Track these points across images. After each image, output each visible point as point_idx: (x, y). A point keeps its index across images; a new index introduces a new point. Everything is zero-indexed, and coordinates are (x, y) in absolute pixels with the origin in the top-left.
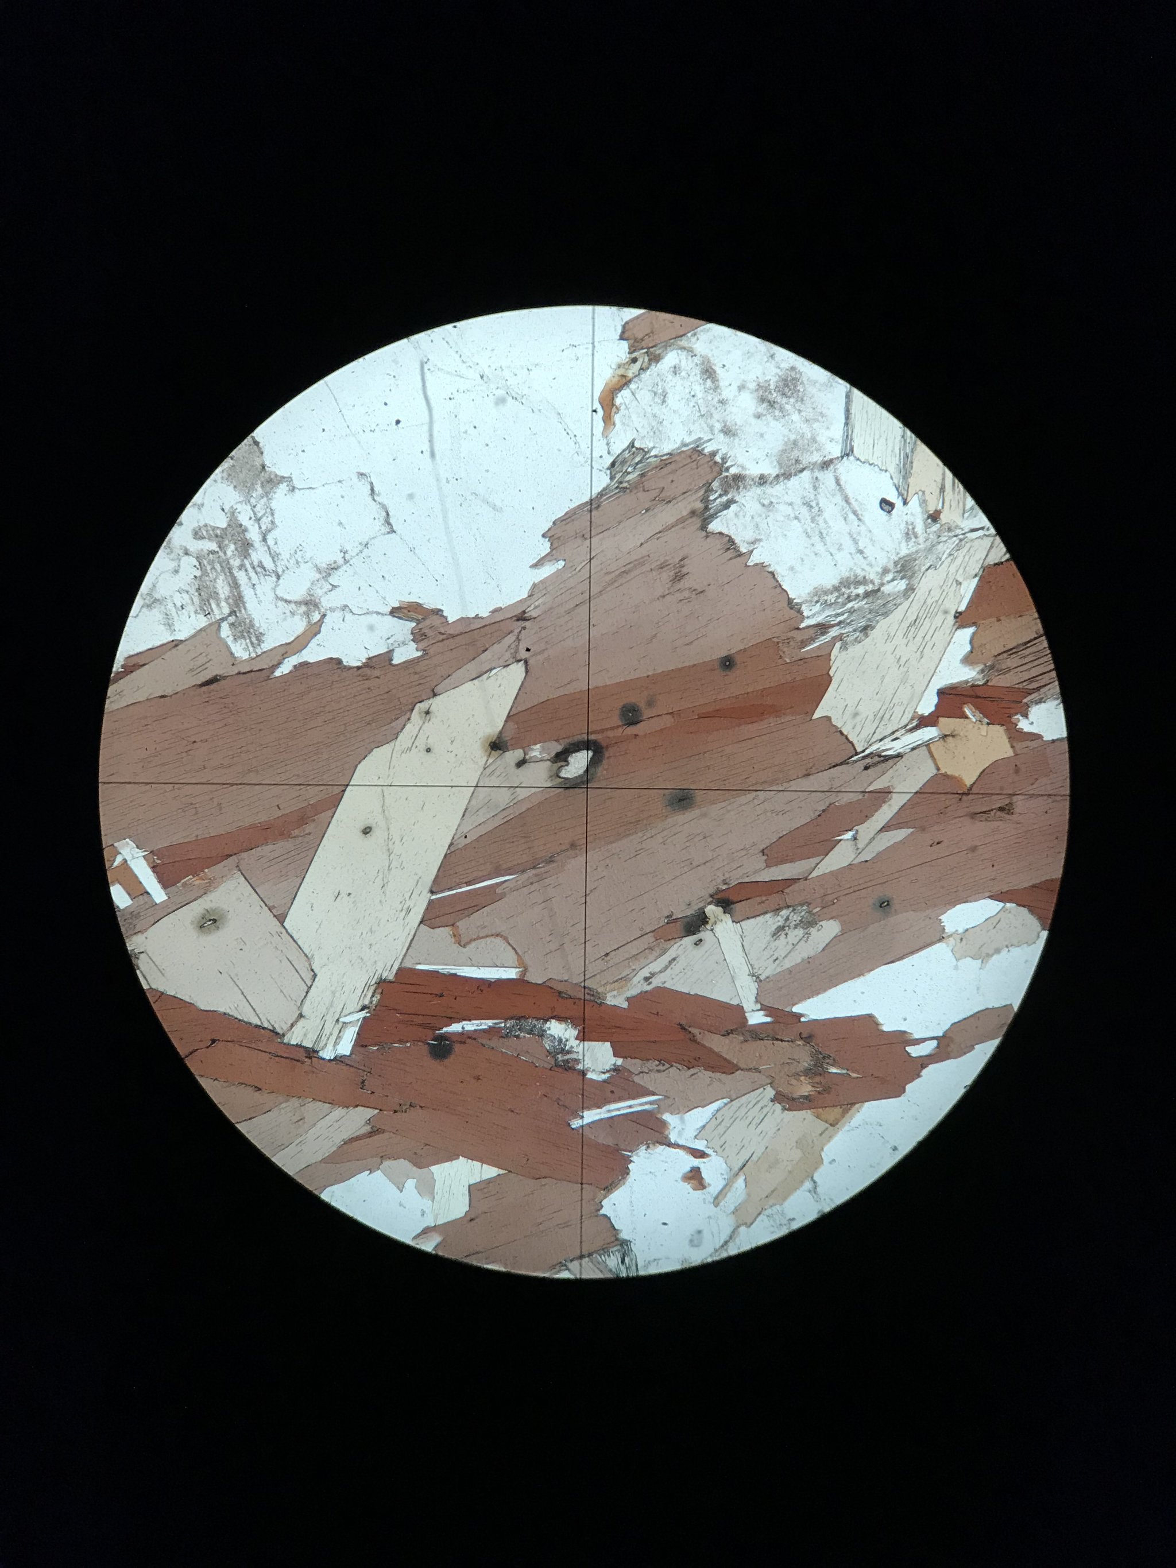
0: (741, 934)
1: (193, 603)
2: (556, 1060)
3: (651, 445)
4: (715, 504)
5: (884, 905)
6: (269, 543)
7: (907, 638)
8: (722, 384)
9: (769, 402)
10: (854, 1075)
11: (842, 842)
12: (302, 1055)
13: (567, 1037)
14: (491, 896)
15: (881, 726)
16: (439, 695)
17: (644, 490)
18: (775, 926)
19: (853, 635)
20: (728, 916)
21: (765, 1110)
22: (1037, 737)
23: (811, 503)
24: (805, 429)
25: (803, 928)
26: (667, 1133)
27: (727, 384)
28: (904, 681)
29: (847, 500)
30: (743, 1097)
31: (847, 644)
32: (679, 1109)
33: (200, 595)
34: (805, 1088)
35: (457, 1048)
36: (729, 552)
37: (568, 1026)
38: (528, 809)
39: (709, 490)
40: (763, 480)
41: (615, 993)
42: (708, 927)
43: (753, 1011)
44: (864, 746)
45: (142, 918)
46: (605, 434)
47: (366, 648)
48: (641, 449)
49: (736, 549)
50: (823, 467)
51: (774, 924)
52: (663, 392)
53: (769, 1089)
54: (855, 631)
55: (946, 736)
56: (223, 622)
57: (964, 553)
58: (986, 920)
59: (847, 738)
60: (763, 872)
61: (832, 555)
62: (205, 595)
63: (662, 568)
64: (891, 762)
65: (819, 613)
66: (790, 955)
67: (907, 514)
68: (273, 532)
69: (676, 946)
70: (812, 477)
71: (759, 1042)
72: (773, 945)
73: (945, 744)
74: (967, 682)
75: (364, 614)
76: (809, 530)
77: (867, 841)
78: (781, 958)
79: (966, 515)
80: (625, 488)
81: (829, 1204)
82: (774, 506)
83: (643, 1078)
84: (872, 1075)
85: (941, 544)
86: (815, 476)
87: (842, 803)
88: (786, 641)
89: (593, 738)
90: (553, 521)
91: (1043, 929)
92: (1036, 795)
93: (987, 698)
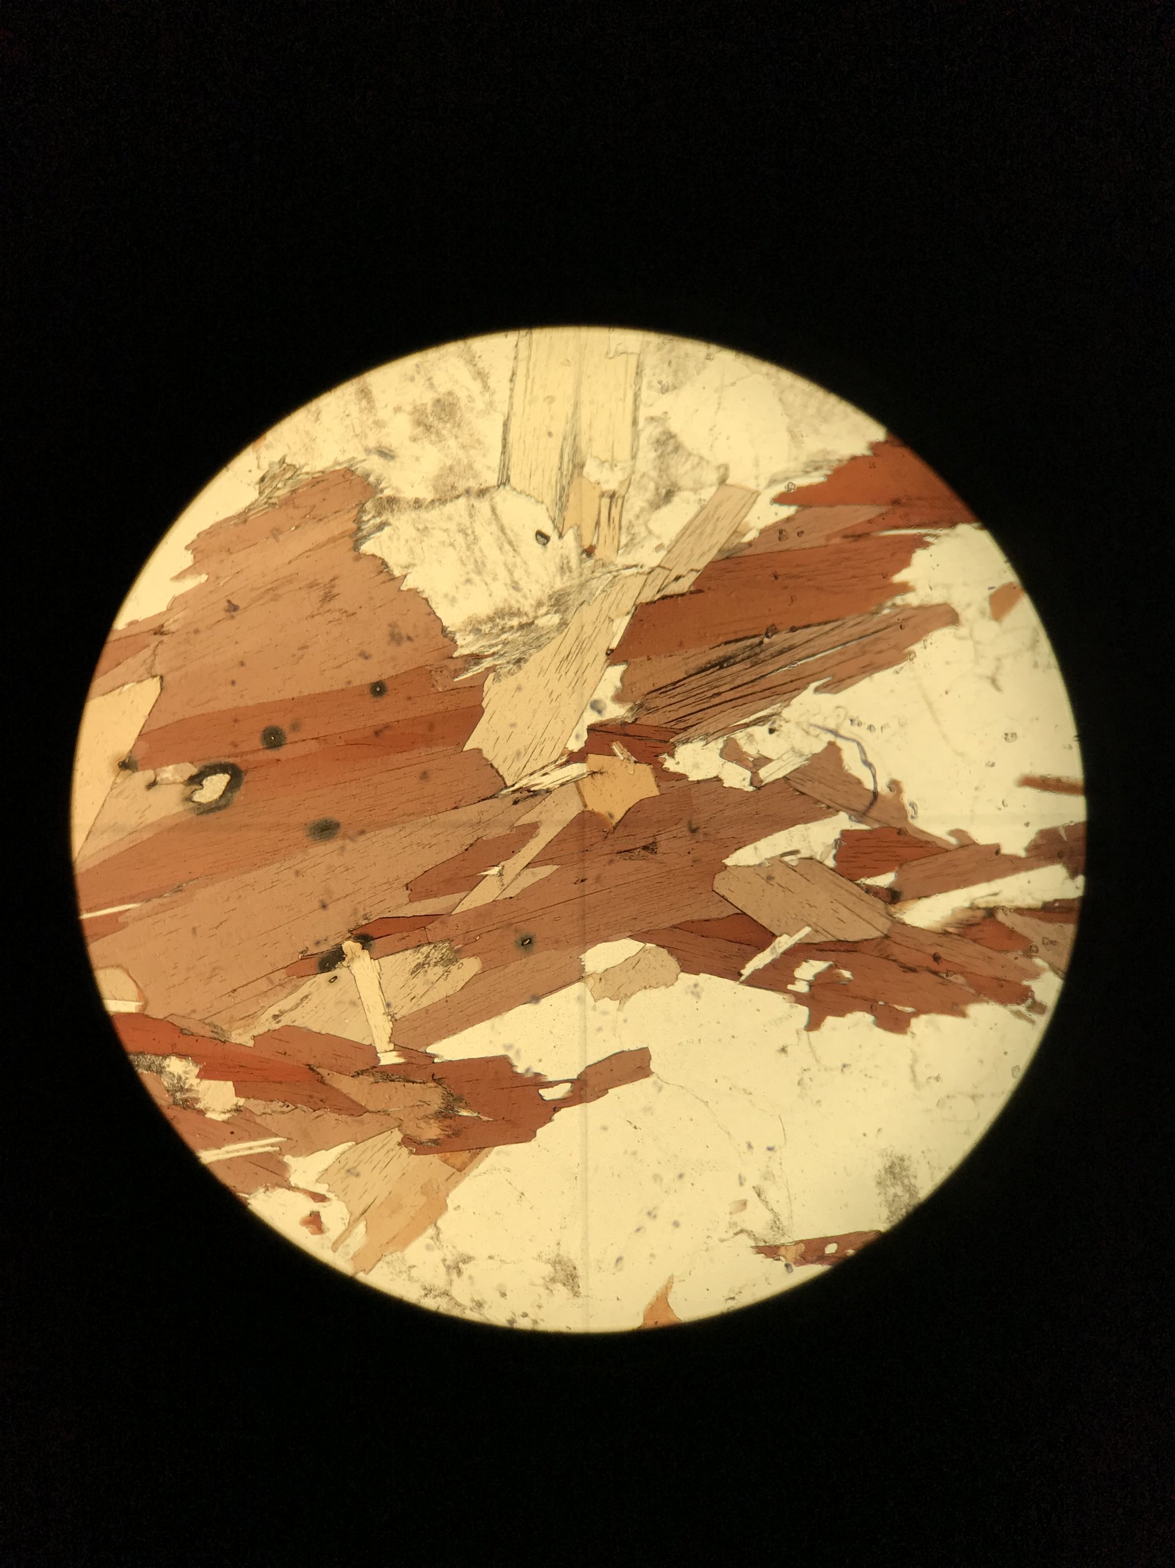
0: (379, 971)
2: (176, 1098)
3: (302, 462)
4: (368, 525)
5: (527, 943)
7: (559, 672)
8: (378, 403)
9: (426, 426)
10: (484, 1118)
11: (487, 878)
13: (188, 1075)
14: (113, 924)
15: (531, 760)
17: (294, 507)
18: (415, 964)
19: (506, 667)
20: (366, 952)
21: (391, 1154)
22: (683, 777)
23: (467, 531)
25: (442, 965)
26: (287, 1176)
27: (384, 404)
28: (555, 716)
29: (502, 529)
30: (370, 1140)
31: (500, 676)
32: (301, 1152)
34: (433, 1131)
36: (382, 575)
37: (189, 1063)
39: (362, 510)
40: (418, 504)
41: (241, 1031)
42: (345, 963)
43: (385, 1050)
44: (513, 780)
48: (291, 465)
49: (390, 573)
50: (479, 496)
51: (415, 960)
52: (317, 409)
53: (396, 1131)
54: (508, 662)
55: (594, 773)
57: (616, 592)
58: (626, 960)
59: (498, 772)
60: (405, 907)
61: (486, 584)
63: (311, 587)
64: (539, 798)
65: (473, 643)
66: (428, 993)
67: (562, 547)
69: (311, 981)
70: (468, 505)
71: (390, 1083)
72: (411, 983)
73: (593, 781)
74: (615, 720)
76: (464, 559)
77: (513, 876)
78: (418, 997)
79: (620, 552)
80: (276, 504)
81: (451, 1252)
82: (429, 531)
83: (266, 1119)
84: (503, 1118)
85: (595, 580)
86: (471, 504)
87: (490, 837)
88: (439, 670)
89: (231, 760)
90: (198, 532)
91: (682, 971)
92: (680, 835)
93: (636, 736)
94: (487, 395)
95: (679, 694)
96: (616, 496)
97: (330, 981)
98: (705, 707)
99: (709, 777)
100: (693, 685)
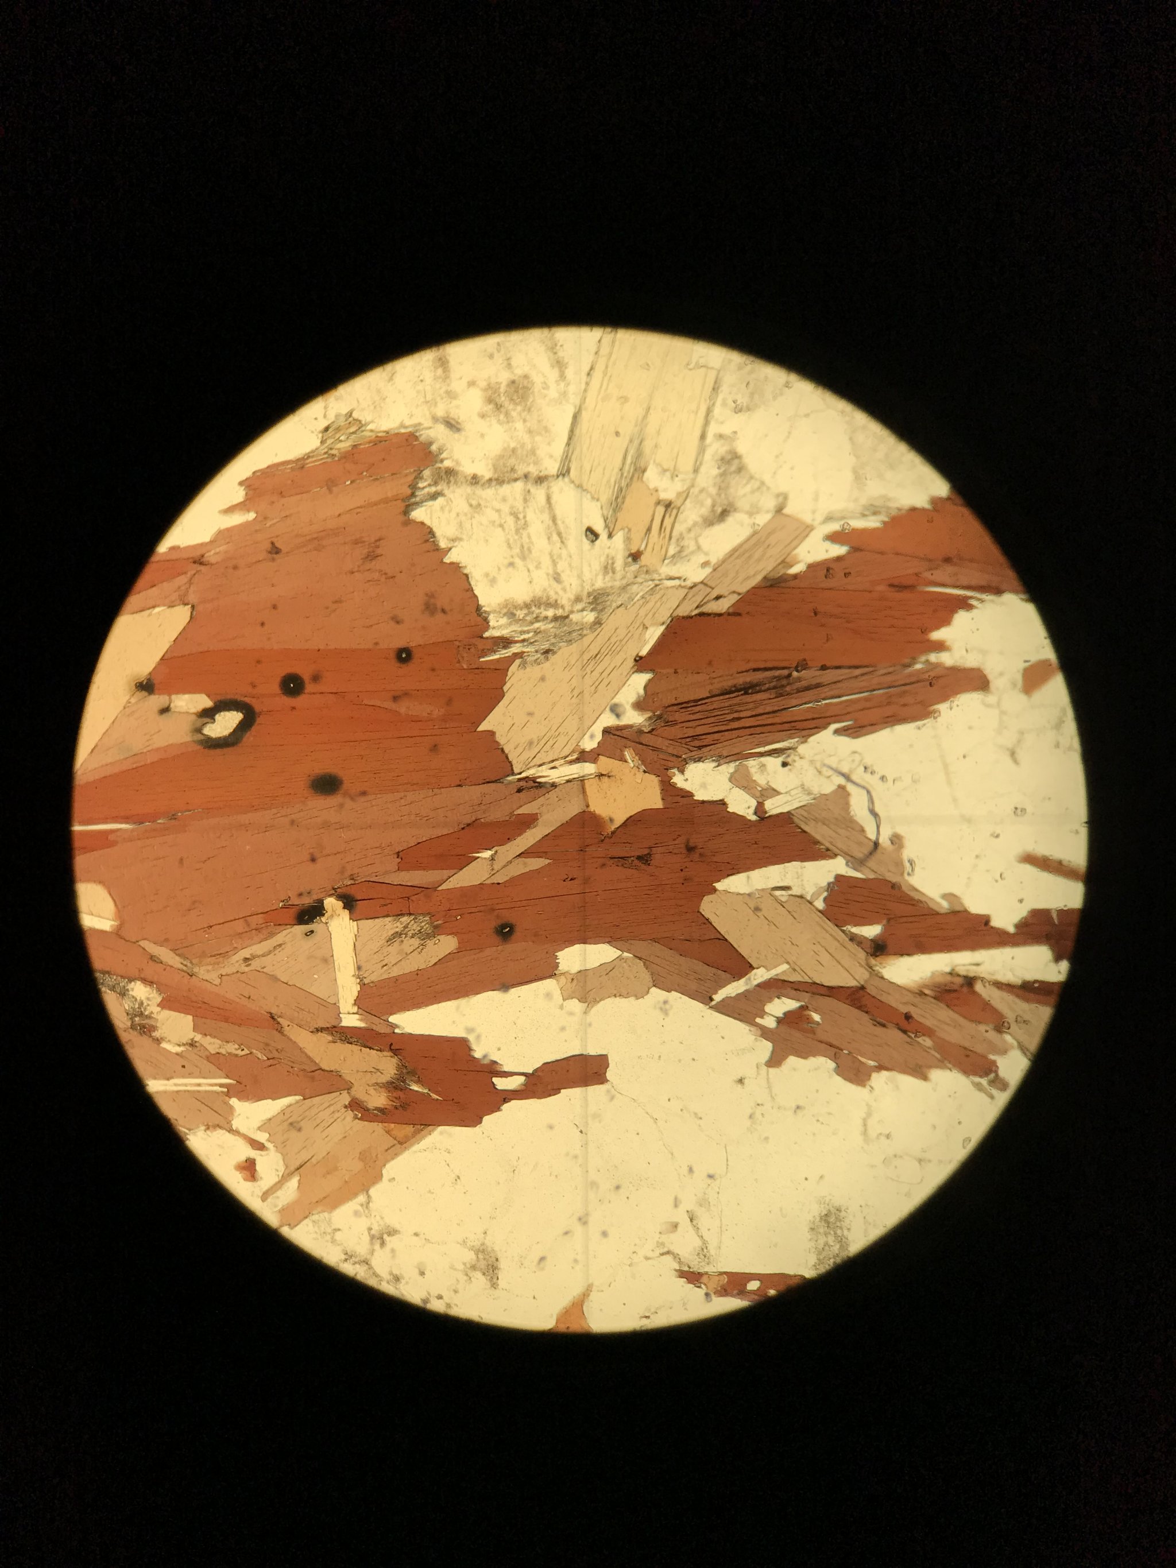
0: (356, 933)
2: (133, 1022)
3: (369, 419)
4: (423, 492)
5: (505, 932)
7: (585, 670)
8: (453, 374)
9: (496, 404)
10: (435, 1096)
11: (478, 859)
13: (150, 1002)
14: (102, 841)
15: (542, 751)
17: (353, 462)
18: (393, 931)
19: (534, 656)
20: (347, 912)
21: (337, 1115)
22: (689, 795)
23: (519, 515)
24: (526, 439)
25: (419, 938)
26: (230, 1119)
27: (459, 376)
28: (573, 712)
29: (554, 519)
30: (318, 1098)
31: (526, 663)
32: (248, 1097)
34: (378, 1100)
36: (428, 544)
37: (153, 991)
39: (419, 477)
40: (475, 480)
41: (210, 968)
42: (323, 919)
43: (349, 1012)
44: (521, 769)
48: (357, 420)
49: (435, 543)
50: (536, 482)
51: (393, 928)
53: (345, 1094)
54: (537, 651)
55: (602, 775)
57: (655, 600)
58: (601, 965)
59: (507, 758)
60: (393, 874)
61: (529, 571)
63: (356, 544)
64: (543, 791)
65: (505, 626)
66: (400, 963)
67: (609, 548)
69: (288, 931)
70: (524, 490)
71: (347, 1044)
72: (386, 950)
73: (600, 783)
74: (631, 726)
76: (511, 541)
77: (504, 863)
78: (390, 965)
79: (666, 561)
80: (335, 456)
81: (378, 1222)
82: (481, 509)
83: (219, 1058)
84: (453, 1099)
85: (637, 585)
86: (527, 490)
87: (488, 820)
88: (467, 647)
89: (247, 700)
90: (253, 471)
91: (654, 986)
92: (675, 851)
93: (650, 746)
94: (562, 384)
95: (699, 712)
96: (672, 506)
98: (724, 729)
99: (715, 799)
100: (715, 706)
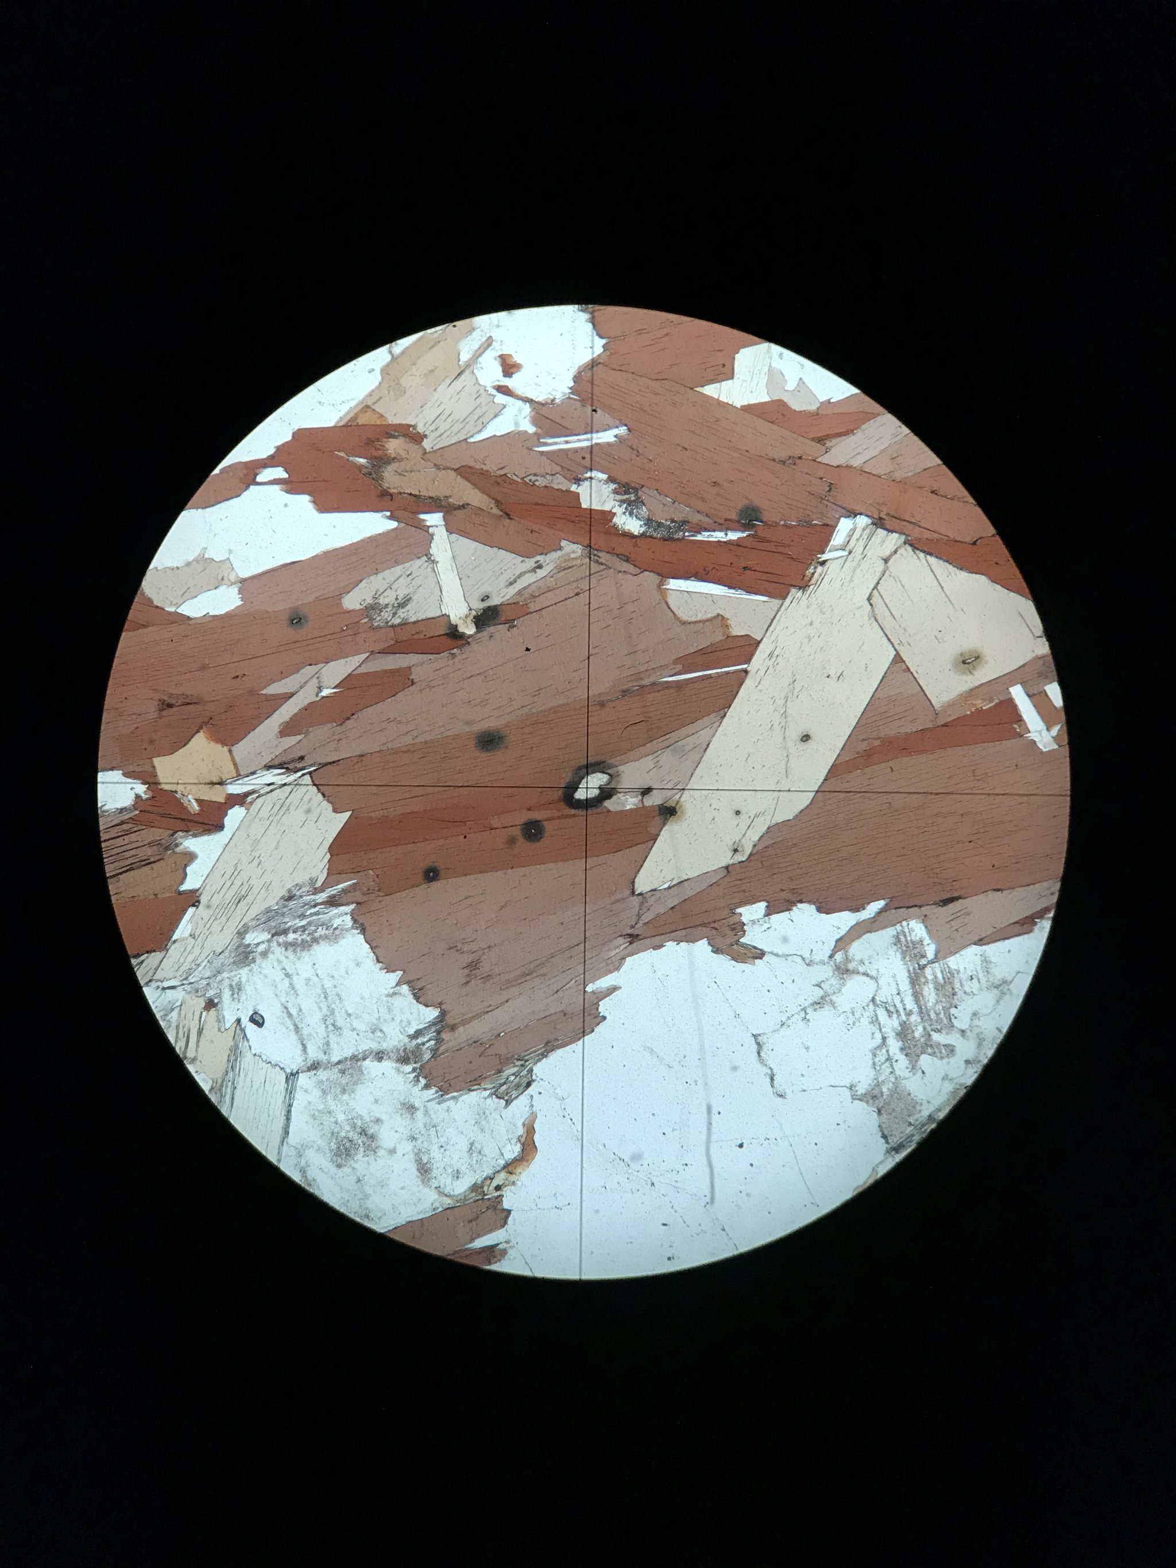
0: (442, 603)
1: (960, 981)
2: (637, 495)
3: (489, 1100)
4: (430, 1036)
5: (296, 620)
6: (880, 1035)
7: (249, 885)
8: (412, 1156)
9: (366, 1135)
10: (342, 454)
11: (333, 686)
12: (888, 523)
13: (623, 516)
14: (687, 663)
15: (283, 799)
16: (722, 867)
17: (500, 1056)
18: (407, 608)
19: (303, 893)
20: (453, 622)
21: (433, 427)
22: (128, 775)
23: (333, 1029)
24: (332, 1104)
25: (380, 604)
26: (533, 413)
27: (406, 1156)
28: (256, 842)
29: (297, 1029)
30: (454, 442)
31: (310, 884)
32: (520, 436)
33: (953, 989)
34: (393, 446)
35: (734, 516)
36: (420, 987)
37: (622, 527)
38: (644, 745)
39: (435, 1051)
40: (380, 1056)
41: (573, 556)
42: (474, 613)
43: (437, 527)
44: (303, 780)
45: (1036, 672)
46: (533, 1117)
47: (792, 921)
48: (500, 1098)
49: (412, 988)
50: (318, 1063)
51: (408, 611)
52: (472, 1154)
53: (428, 449)
54: (301, 897)
55: (219, 784)
56: (933, 959)
57: (185, 964)
58: (196, 597)
59: (319, 790)
60: (415, 663)
62: (947, 988)
63: (489, 976)
64: (276, 762)
65: (335, 917)
66: (395, 578)
67: (238, 1010)
68: (875, 1045)
69: (508, 597)
70: (329, 1054)
71: (434, 496)
72: (411, 590)
73: (221, 775)
74: (195, 836)
75: (791, 955)
76: (338, 1001)
77: (307, 685)
78: (404, 576)
79: (179, 1003)
80: (518, 1060)
82: (371, 1029)
83: (552, 470)
84: (324, 453)
85: (206, 976)
87: (329, 725)
88: (371, 891)
89: (573, 811)
90: (593, 1033)
92: (134, 717)
93: (174, 818)
94: (303, 1163)
95: (127, 859)
97: (488, 597)
